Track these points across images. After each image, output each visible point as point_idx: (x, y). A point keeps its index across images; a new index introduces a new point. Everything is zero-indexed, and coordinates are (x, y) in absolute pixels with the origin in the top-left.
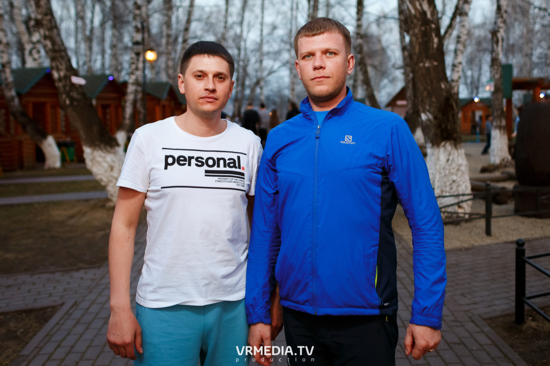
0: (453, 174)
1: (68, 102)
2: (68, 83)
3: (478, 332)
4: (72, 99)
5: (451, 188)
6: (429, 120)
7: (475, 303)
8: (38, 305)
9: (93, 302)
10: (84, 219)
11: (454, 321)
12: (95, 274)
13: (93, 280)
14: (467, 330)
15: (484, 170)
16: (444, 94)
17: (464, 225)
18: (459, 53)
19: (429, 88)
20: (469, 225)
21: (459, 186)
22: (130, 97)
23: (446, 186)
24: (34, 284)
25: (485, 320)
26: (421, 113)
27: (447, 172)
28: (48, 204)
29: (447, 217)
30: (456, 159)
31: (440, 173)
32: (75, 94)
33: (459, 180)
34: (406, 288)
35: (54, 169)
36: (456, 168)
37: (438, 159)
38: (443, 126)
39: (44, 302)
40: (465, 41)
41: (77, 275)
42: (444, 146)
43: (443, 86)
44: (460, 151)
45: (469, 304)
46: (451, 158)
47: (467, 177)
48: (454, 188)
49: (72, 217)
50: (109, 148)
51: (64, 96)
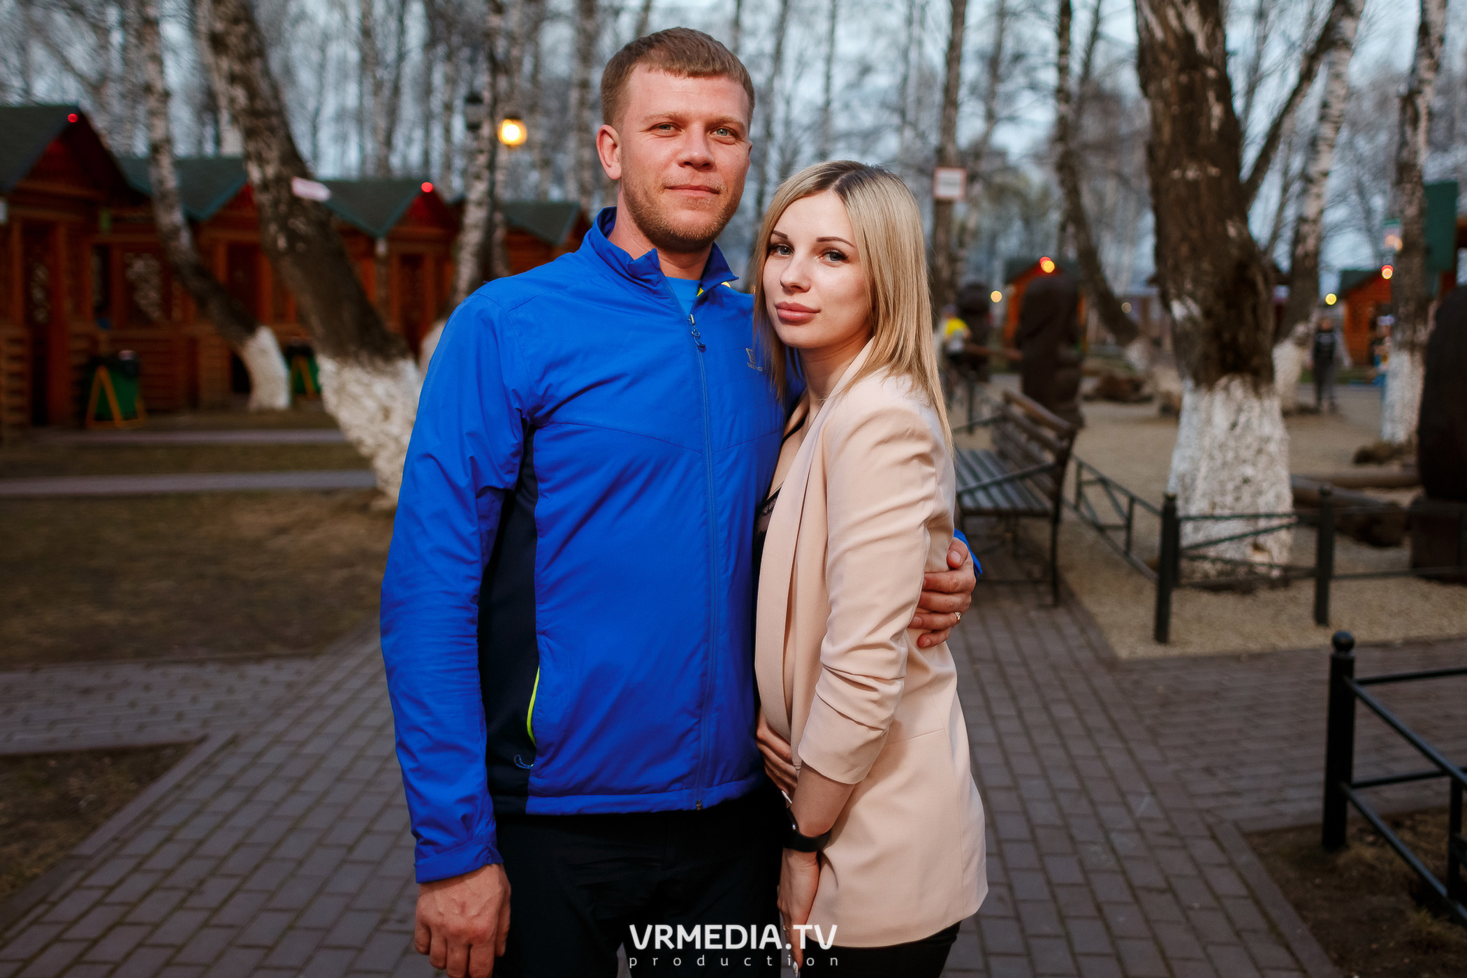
0: (1244, 461)
1: (282, 243)
2: (284, 194)
3: (1220, 866)
4: (293, 236)
5: (1238, 499)
6: (1190, 318)
7: (1234, 793)
8: (144, 739)
9: (277, 739)
10: (311, 538)
11: (1167, 834)
12: (299, 673)
13: (290, 686)
14: (1192, 859)
15: (1364, 457)
16: (1235, 252)
17: (1265, 595)
18: (1323, 147)
19: (1194, 234)
20: (1280, 595)
21: (1259, 493)
22: (471, 238)
23: (1223, 493)
24: (147, 688)
25: (1247, 835)
26: (1171, 299)
27: (1230, 456)
28: (231, 498)
29: (1221, 573)
30: (1255, 422)
31: (1212, 457)
32: (300, 225)
33: (1260, 477)
34: (1064, 746)
35: (272, 411)
36: (1255, 446)
37: (1209, 421)
38: (1227, 336)
39: (163, 733)
40: (1339, 117)
41: (255, 671)
42: (1226, 389)
43: (1232, 231)
44: (1267, 403)
45: (1216, 795)
46: (1242, 419)
47: (1283, 473)
48: (1246, 498)
49: (282, 530)
50: (380, 363)
51: (273, 228)
